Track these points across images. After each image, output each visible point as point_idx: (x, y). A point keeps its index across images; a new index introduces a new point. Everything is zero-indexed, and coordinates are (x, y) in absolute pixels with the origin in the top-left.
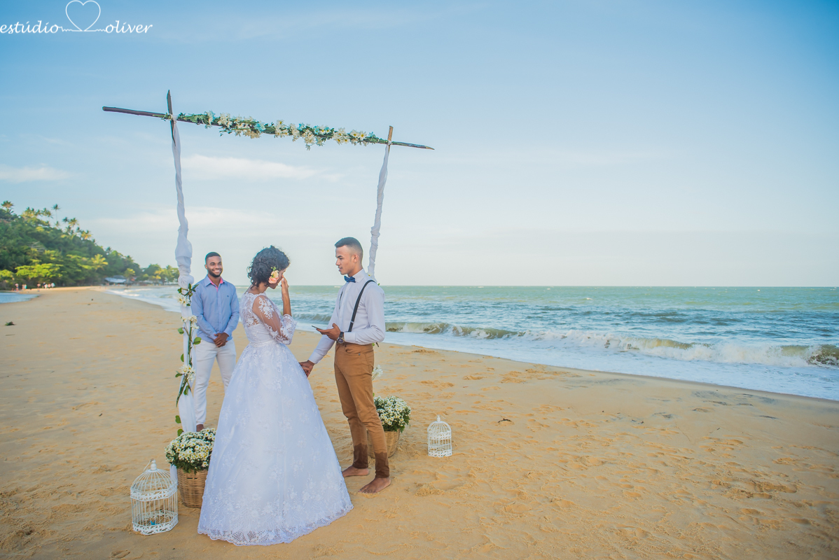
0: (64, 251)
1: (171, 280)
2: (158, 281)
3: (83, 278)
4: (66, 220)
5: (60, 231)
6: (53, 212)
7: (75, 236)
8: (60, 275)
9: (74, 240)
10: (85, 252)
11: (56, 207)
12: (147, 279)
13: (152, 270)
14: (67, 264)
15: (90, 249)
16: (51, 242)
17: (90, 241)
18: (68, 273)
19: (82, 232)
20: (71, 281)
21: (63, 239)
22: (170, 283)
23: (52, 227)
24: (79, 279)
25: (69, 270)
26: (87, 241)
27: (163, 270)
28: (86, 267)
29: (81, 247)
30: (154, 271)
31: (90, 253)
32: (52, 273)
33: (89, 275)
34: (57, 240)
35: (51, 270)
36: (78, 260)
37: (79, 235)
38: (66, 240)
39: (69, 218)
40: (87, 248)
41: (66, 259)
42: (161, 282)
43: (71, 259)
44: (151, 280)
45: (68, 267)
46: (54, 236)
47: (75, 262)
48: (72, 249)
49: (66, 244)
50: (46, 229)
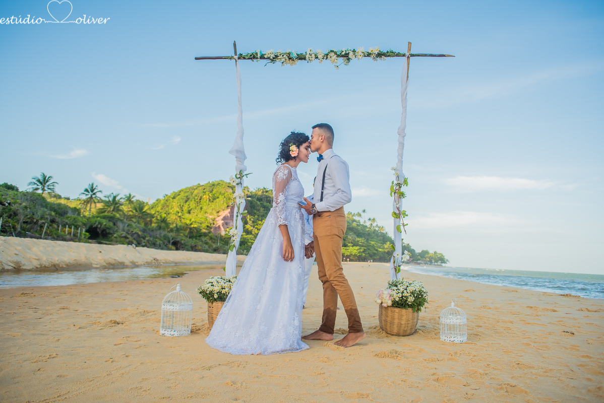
0: (368, 239)
1: (436, 261)
2: (428, 262)
3: (378, 257)
4: (370, 219)
5: (366, 226)
6: (362, 214)
7: (375, 230)
8: (364, 255)
9: (374, 233)
10: (380, 240)
11: (364, 211)
12: (419, 260)
13: (424, 254)
14: (368, 248)
15: (384, 238)
16: (360, 233)
17: (384, 233)
18: (369, 253)
19: (379, 227)
21: (367, 231)
22: (436, 264)
23: (361, 224)
24: (375, 258)
25: (369, 251)
26: (382, 233)
27: (431, 255)
28: (380, 250)
29: (378, 237)
30: (425, 255)
31: (384, 241)
32: (359, 252)
33: (382, 255)
34: (364, 232)
35: (358, 251)
36: (375, 245)
37: (377, 229)
38: (369, 232)
39: (372, 218)
40: (382, 238)
41: (368, 244)
43: (371, 245)
44: (422, 261)
45: (369, 249)
46: (362, 229)
47: (373, 246)
48: (372, 238)
49: (369, 235)
50: (357, 225)
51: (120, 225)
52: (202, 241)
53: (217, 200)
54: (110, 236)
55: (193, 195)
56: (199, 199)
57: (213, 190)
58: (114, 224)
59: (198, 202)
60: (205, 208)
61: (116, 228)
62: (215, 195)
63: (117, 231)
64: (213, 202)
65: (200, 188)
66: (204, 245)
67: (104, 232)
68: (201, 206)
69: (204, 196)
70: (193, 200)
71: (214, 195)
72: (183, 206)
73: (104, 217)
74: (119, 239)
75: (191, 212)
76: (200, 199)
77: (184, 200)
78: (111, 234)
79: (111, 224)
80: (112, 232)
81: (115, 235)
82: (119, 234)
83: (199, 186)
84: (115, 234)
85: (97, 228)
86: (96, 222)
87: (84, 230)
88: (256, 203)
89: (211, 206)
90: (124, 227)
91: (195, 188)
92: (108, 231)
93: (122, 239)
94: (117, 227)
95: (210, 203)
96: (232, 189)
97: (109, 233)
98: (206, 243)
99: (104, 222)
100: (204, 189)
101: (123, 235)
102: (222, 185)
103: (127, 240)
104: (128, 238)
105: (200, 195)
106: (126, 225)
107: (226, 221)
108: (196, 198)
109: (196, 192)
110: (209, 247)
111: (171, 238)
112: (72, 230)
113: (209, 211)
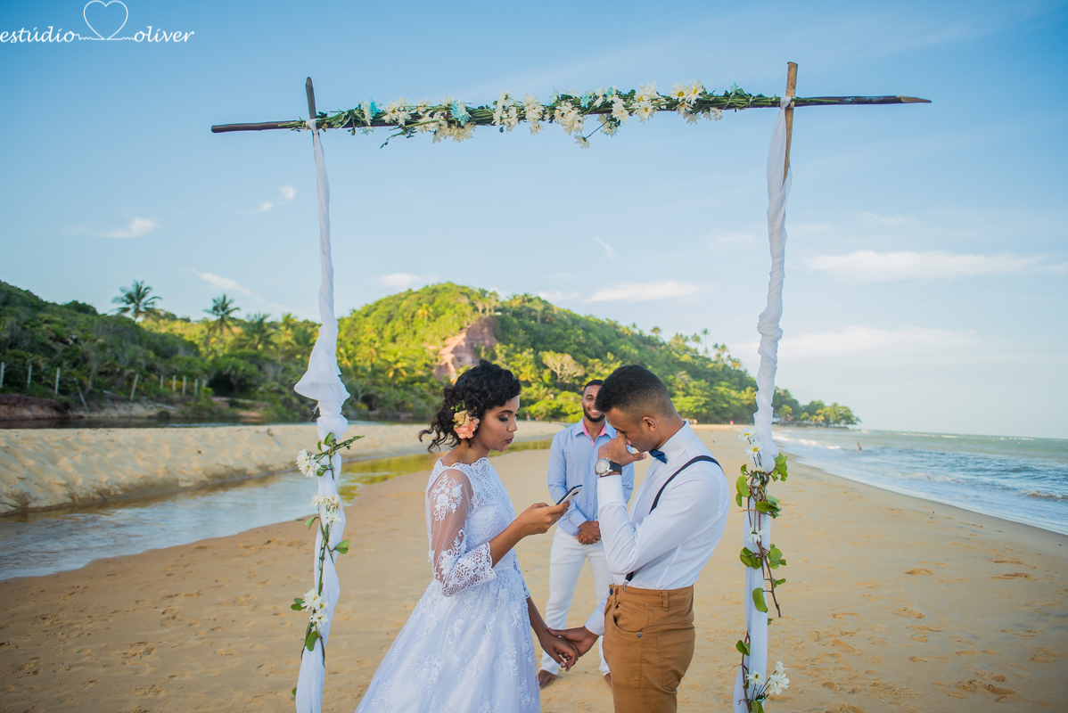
0: (712, 383)
1: (837, 421)
2: (821, 423)
3: (731, 415)
4: (716, 346)
5: (709, 359)
6: (703, 337)
7: (725, 366)
8: (704, 411)
9: (723, 370)
10: (734, 384)
11: (705, 332)
12: (806, 419)
13: (813, 409)
14: (714, 397)
15: (741, 381)
16: (698, 372)
17: (741, 372)
18: (714, 408)
19: (734, 361)
20: (717, 418)
21: (711, 368)
22: (837, 425)
23: (701, 354)
24: (726, 415)
25: (715, 405)
26: (738, 371)
27: (828, 409)
28: (735, 402)
29: (730, 378)
30: (816, 410)
31: (741, 386)
32: (697, 407)
33: (738, 412)
34: (705, 370)
35: (696, 404)
36: (725, 393)
37: (729, 364)
38: (715, 370)
39: (720, 345)
40: (737, 379)
41: (712, 391)
42: (824, 424)
43: (719, 393)
44: (812, 420)
45: (714, 401)
46: (701, 365)
47: (722, 396)
48: (720, 381)
49: (714, 374)
50: (693, 357)
51: (270, 370)
52: (415, 393)
53: (442, 317)
54: (253, 389)
55: (400, 310)
56: (410, 316)
57: (434, 300)
58: (260, 368)
59: (408, 322)
60: (421, 332)
61: (263, 376)
62: (439, 309)
63: (264, 381)
64: (434, 321)
65: (413, 297)
66: (420, 401)
67: (243, 383)
68: (414, 329)
69: (420, 312)
70: (400, 318)
71: (436, 308)
72: (382, 329)
73: (242, 357)
74: (267, 396)
75: (398, 339)
76: (413, 317)
77: (385, 320)
78: (254, 386)
79: (254, 368)
80: (255, 382)
81: (261, 389)
82: (268, 385)
83: (410, 293)
84: (260, 386)
85: (229, 375)
86: (228, 364)
87: (205, 382)
88: (512, 321)
89: (432, 329)
90: (276, 373)
91: (403, 296)
92: (248, 381)
93: (273, 395)
94: (265, 373)
95: (430, 324)
96: (469, 298)
97: (251, 385)
98: (423, 397)
99: (242, 365)
100: (420, 299)
101: (276, 388)
102: (451, 290)
103: (282, 397)
104: (283, 393)
105: (413, 310)
106: (280, 370)
107: (459, 355)
108: (405, 314)
109: (404, 304)
110: (428, 404)
111: (360, 391)
112: (184, 384)
113: (428, 337)
